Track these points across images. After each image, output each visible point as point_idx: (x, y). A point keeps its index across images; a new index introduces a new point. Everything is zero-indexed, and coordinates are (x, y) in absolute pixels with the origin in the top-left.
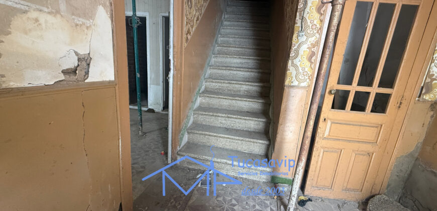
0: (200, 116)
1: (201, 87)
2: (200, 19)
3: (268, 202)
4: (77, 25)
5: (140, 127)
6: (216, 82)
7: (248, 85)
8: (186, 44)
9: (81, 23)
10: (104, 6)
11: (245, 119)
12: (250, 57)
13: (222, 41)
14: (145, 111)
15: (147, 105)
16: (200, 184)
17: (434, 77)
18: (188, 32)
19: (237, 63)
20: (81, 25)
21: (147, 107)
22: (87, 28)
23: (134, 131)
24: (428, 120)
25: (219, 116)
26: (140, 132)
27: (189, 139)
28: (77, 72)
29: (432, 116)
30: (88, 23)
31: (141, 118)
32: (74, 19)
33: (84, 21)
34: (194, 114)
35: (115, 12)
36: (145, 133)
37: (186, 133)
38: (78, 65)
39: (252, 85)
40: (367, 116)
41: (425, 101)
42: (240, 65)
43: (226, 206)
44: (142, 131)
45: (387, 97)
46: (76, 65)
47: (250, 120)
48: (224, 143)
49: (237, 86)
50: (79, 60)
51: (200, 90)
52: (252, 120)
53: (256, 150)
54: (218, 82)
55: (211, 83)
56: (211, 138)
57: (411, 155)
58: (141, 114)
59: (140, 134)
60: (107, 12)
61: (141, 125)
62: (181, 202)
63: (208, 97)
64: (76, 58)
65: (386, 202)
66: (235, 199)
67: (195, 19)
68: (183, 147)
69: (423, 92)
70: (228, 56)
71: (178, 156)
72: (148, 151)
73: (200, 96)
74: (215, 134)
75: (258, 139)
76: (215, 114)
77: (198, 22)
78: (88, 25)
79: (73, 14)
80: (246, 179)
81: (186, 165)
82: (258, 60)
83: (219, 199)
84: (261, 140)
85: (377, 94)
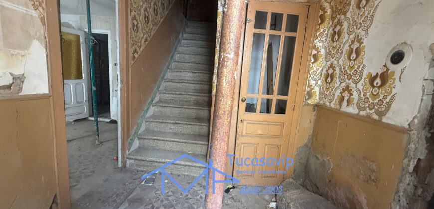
0: (152, 124)
1: (154, 98)
2: (148, 41)
3: (200, 192)
4: (13, 55)
5: (97, 137)
6: (168, 93)
7: (196, 95)
8: (132, 61)
9: (16, 53)
10: (39, 39)
11: (190, 125)
12: (201, 72)
13: (178, 57)
14: (107, 123)
15: (110, 117)
16: (144, 182)
17: (312, 87)
18: (135, 51)
19: (190, 76)
20: (16, 55)
21: (110, 119)
22: (23, 56)
23: (91, 141)
24: (313, 118)
25: (168, 123)
26: (96, 141)
27: (140, 144)
28: (12, 87)
29: (315, 116)
30: (23, 53)
31: (98, 128)
32: (10, 51)
33: (18, 51)
34: (146, 122)
35: (49, 43)
36: (102, 143)
37: (136, 139)
38: (13, 82)
39: (200, 96)
40: (273, 117)
41: (308, 105)
42: (193, 79)
43: (162, 197)
44: (98, 141)
45: (285, 102)
46: (12, 82)
47: (194, 125)
48: (171, 146)
49: (187, 96)
50: (14, 78)
51: (152, 101)
52: (196, 125)
53: (198, 151)
54: (171, 93)
55: (164, 94)
56: (159, 142)
57: (306, 145)
58: (97, 125)
59: (97, 142)
60: (42, 43)
61: (98, 135)
62: (122, 197)
63: (160, 106)
64: (12, 77)
65: (290, 183)
66: (172, 192)
67: (143, 41)
68: (133, 151)
69: (307, 98)
70: (182, 70)
71: (127, 160)
72: (101, 158)
73: (153, 107)
74: (162, 139)
75: (198, 141)
76: (164, 121)
77: (146, 43)
78: (23, 54)
79: (10, 48)
80: (187, 175)
81: (135, 168)
82: (207, 73)
83: (157, 192)
84: (201, 141)
85: (277, 100)
